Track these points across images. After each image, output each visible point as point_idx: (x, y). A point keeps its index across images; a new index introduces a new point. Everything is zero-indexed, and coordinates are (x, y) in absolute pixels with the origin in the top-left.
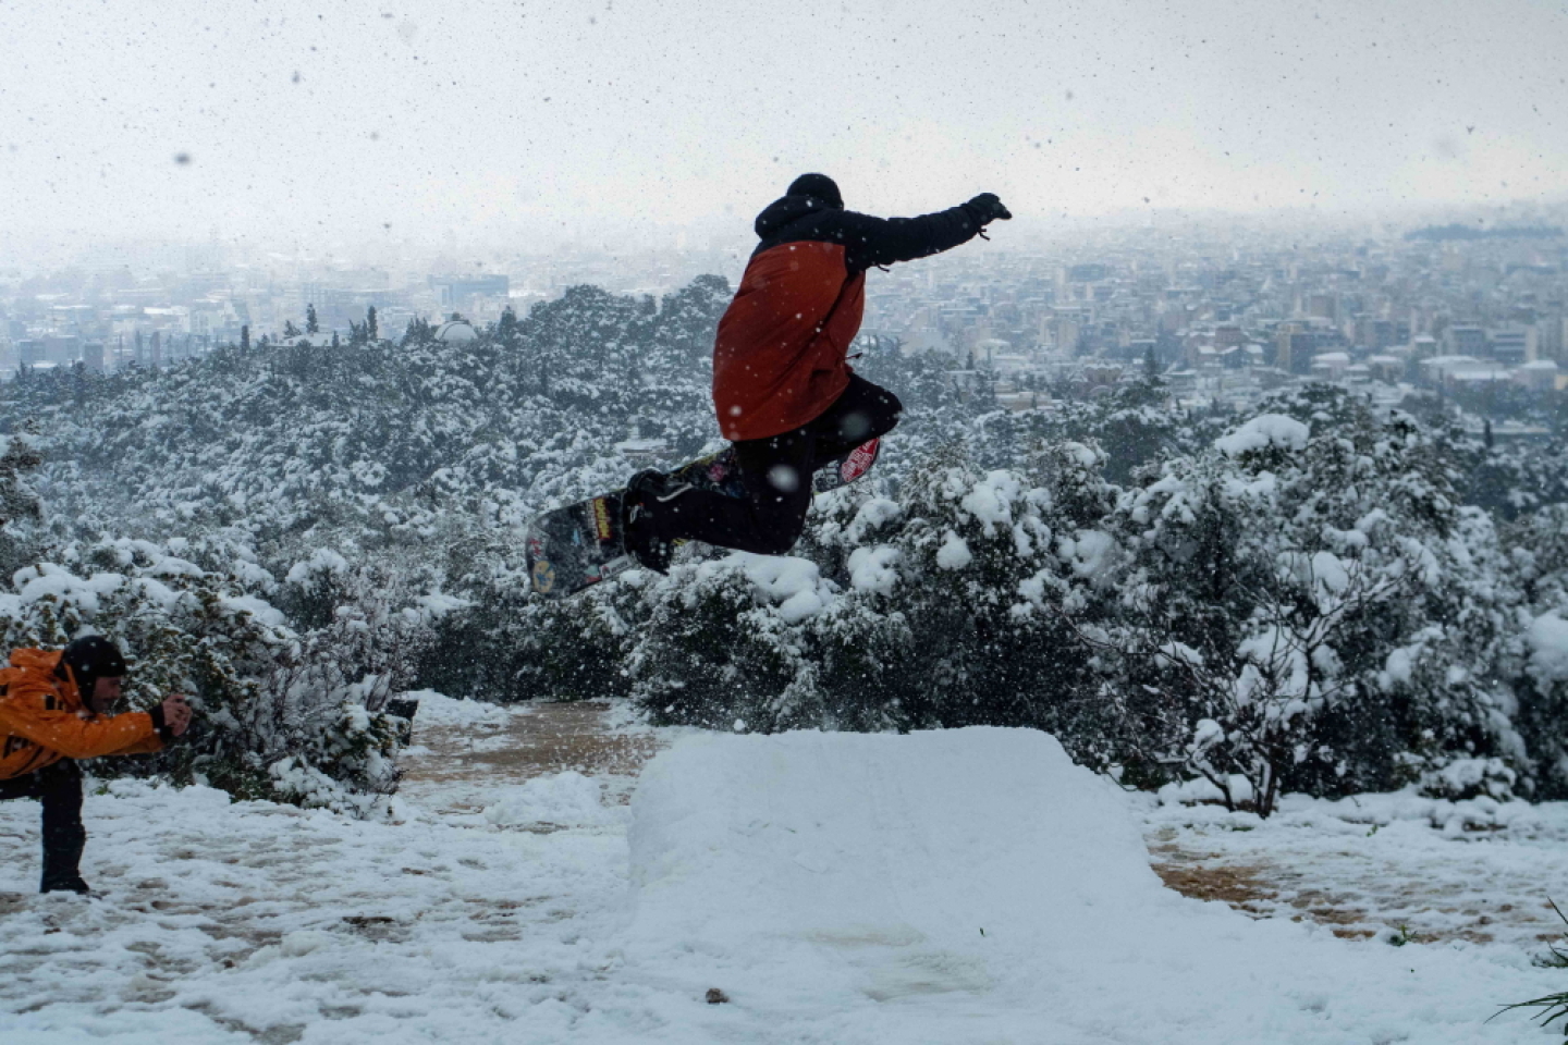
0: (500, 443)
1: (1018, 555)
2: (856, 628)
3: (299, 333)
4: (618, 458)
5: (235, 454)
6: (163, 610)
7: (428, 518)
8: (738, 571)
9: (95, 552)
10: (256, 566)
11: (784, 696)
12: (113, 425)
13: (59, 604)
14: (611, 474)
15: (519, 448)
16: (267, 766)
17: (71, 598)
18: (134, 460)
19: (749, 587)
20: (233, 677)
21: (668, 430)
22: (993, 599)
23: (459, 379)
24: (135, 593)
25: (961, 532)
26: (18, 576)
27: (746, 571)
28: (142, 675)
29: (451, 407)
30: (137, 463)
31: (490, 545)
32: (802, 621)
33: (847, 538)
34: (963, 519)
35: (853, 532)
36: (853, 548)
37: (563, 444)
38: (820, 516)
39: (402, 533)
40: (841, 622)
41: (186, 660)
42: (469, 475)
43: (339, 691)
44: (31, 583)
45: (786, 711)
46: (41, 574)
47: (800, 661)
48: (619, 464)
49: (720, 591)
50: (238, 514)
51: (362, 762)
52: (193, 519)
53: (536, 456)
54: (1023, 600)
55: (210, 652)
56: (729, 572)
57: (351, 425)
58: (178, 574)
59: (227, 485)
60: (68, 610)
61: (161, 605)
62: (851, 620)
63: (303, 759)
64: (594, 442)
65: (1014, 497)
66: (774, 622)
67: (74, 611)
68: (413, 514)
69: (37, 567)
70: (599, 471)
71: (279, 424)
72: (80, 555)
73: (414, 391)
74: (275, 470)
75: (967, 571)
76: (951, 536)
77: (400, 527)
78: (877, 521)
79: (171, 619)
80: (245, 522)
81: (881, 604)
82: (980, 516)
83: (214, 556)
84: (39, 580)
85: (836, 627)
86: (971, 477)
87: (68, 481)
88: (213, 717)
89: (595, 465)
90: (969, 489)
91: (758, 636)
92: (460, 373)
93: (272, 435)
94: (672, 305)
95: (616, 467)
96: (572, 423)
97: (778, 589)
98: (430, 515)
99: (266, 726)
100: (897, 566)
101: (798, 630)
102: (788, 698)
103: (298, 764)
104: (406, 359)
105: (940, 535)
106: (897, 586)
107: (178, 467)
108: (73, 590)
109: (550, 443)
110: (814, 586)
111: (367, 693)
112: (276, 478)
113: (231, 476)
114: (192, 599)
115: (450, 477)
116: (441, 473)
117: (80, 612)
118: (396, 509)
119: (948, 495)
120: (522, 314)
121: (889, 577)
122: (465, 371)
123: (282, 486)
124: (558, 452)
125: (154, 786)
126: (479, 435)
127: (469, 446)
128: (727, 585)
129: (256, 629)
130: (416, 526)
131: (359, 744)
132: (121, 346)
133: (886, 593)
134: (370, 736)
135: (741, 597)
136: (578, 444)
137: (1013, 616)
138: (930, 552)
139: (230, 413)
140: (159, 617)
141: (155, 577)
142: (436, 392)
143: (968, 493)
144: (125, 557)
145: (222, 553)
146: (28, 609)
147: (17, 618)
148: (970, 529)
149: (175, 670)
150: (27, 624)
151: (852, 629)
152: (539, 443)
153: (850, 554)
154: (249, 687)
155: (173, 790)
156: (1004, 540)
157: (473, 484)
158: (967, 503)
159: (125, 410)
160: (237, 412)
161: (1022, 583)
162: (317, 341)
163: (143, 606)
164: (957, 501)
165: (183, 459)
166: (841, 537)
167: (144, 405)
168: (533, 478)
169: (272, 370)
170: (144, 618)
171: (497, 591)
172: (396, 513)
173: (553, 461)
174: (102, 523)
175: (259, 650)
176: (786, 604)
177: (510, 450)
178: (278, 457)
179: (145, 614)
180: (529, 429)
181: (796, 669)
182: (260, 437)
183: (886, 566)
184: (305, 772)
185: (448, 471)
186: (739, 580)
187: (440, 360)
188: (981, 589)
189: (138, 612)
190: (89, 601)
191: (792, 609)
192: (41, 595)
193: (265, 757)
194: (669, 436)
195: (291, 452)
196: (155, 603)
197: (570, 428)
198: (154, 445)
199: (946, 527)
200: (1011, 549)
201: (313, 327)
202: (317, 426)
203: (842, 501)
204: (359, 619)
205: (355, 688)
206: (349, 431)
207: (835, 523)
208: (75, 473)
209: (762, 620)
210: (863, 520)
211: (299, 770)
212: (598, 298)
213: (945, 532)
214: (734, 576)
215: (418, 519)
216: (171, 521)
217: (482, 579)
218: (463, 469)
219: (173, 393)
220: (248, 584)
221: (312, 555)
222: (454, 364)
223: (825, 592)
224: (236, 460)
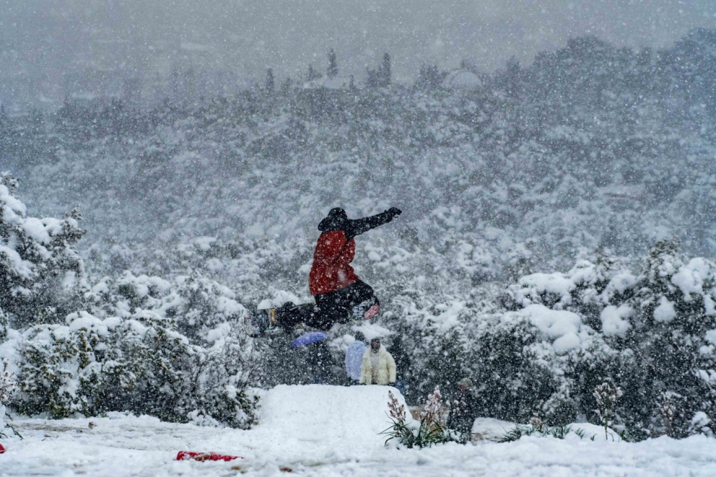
0: (494, 185)
1: (707, 314)
2: (598, 358)
3: (320, 76)
4: (599, 202)
5: (256, 189)
6: (139, 336)
7: (405, 258)
8: (526, 319)
9: (120, 287)
10: (234, 301)
11: (552, 399)
12: (147, 160)
13: (89, 332)
14: (592, 216)
15: (511, 191)
16: (186, 413)
17: (94, 329)
18: (165, 192)
19: (533, 329)
20: (172, 370)
21: (648, 177)
22: (689, 343)
23: (460, 124)
24: (126, 327)
25: (670, 297)
26: (68, 318)
27: (531, 318)
28: (127, 368)
29: (452, 150)
30: (167, 195)
31: (404, 291)
32: (566, 353)
33: (601, 299)
34: (671, 289)
35: (606, 296)
36: (605, 306)
37: (550, 188)
38: (585, 284)
39: (382, 270)
40: (588, 355)
41: (148, 362)
42: (464, 214)
43: (224, 380)
44: (75, 321)
45: (552, 410)
46: (80, 317)
47: (563, 379)
48: (601, 207)
49: (513, 331)
50: (247, 249)
51: (233, 414)
52: (208, 252)
53: (525, 198)
54: (707, 344)
55: (160, 358)
56: (520, 319)
57: (360, 165)
58: (148, 318)
59: (247, 217)
60: (93, 335)
61: (138, 334)
62: (595, 353)
63: (204, 411)
64: (579, 185)
65: (705, 276)
66: (546, 353)
67: (96, 335)
68: (393, 254)
69: (79, 313)
70: (582, 213)
71: (296, 163)
72: (109, 288)
73: (419, 136)
74: (291, 204)
75: (674, 323)
76: (664, 300)
77: (381, 264)
78: (621, 289)
79: (143, 341)
80: (252, 256)
81: (619, 343)
82: (682, 288)
83: (203, 293)
84: (79, 319)
85: (585, 358)
86: (679, 262)
87: (106, 208)
88: (161, 390)
89: (578, 208)
90: (677, 269)
91: (536, 361)
92: (460, 120)
93: (288, 172)
94: (667, 57)
95: (598, 210)
96: (560, 168)
97: (553, 331)
98: (408, 255)
99: (187, 395)
100: (630, 318)
101: (564, 359)
102: (554, 402)
103: (201, 413)
104: (414, 106)
105: (656, 299)
106: (629, 332)
107: (205, 198)
108: (96, 325)
109: (539, 186)
110: (576, 330)
111: (238, 380)
112: (292, 211)
113: (251, 208)
114: (153, 332)
115: (447, 215)
116: (439, 211)
117: (99, 336)
118: (378, 249)
119: (663, 273)
120: (527, 63)
121: (625, 325)
122: (466, 118)
123: (296, 220)
124: (546, 195)
125: (127, 415)
126: (475, 178)
127: (465, 187)
128: (518, 328)
129: (183, 347)
130: (394, 264)
131: (231, 406)
132: (158, 79)
133: (623, 336)
134: (236, 401)
135: (528, 336)
136: (563, 188)
137: (701, 354)
138: (650, 309)
139: (254, 150)
140: (138, 340)
141: (137, 319)
142: (439, 137)
143: (676, 272)
144: (142, 290)
145: (210, 291)
146: (73, 334)
147: (68, 339)
148: (676, 295)
149: (143, 366)
150: (73, 342)
151: (596, 359)
152: (528, 186)
153: (602, 309)
154: (179, 375)
155: (135, 417)
156: (699, 304)
157: (468, 222)
158: (675, 279)
159: (158, 144)
160: (259, 150)
161: (708, 332)
162: (334, 84)
163: (130, 334)
164: (669, 278)
165: (209, 192)
166: (598, 298)
167: (176, 141)
168: (522, 217)
169: (292, 112)
170: (129, 340)
171: (408, 324)
172: (379, 253)
173: (540, 202)
174: (132, 252)
175: (185, 357)
176: (556, 342)
177: (502, 193)
178: (293, 193)
179: (130, 338)
180: (521, 173)
181: (560, 384)
182: (279, 174)
183: (623, 319)
184: (204, 417)
185: (445, 209)
186: (527, 325)
187: (443, 106)
188: (681, 335)
189: (127, 337)
190: (104, 331)
191: (561, 345)
192: (80, 328)
193: (186, 409)
194: (647, 182)
195: (305, 188)
196: (135, 333)
197: (558, 173)
198: (184, 178)
199: (660, 294)
200: (702, 310)
201: (333, 70)
202: (330, 166)
203: (600, 276)
204: (236, 343)
205: (233, 378)
206: (357, 171)
207: (594, 289)
208: (112, 202)
209: (540, 351)
210: (612, 288)
211: (201, 416)
212: (598, 48)
213: (659, 298)
214: (523, 323)
215: (397, 258)
216: (189, 254)
217: (397, 315)
218: (459, 209)
219: (202, 130)
220: (227, 314)
221: (274, 295)
222: (456, 111)
223: (584, 334)
224: (257, 194)
